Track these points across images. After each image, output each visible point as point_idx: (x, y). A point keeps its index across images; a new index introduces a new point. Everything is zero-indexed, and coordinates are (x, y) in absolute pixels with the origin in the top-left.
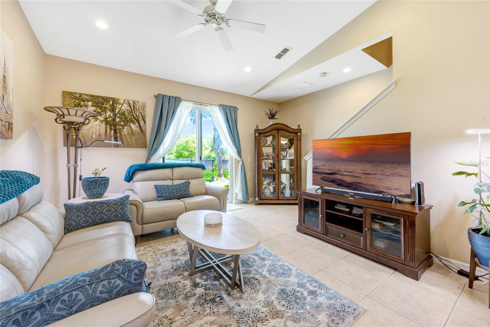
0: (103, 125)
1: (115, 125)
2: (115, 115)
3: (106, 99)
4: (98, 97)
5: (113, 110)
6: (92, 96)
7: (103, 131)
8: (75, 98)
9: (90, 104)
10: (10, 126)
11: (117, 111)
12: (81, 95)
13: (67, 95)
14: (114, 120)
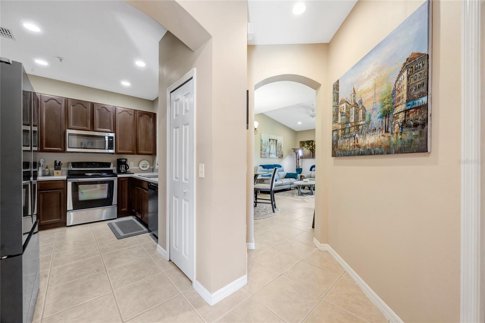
0: (309, 151)
1: (313, 150)
2: (313, 146)
3: (310, 141)
4: (308, 141)
5: (312, 145)
6: (306, 141)
7: (309, 153)
8: (303, 143)
9: (306, 144)
10: (282, 155)
11: (313, 145)
12: (304, 141)
13: (301, 142)
14: (312, 148)
